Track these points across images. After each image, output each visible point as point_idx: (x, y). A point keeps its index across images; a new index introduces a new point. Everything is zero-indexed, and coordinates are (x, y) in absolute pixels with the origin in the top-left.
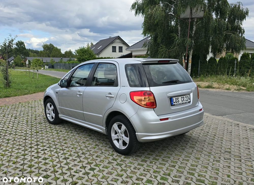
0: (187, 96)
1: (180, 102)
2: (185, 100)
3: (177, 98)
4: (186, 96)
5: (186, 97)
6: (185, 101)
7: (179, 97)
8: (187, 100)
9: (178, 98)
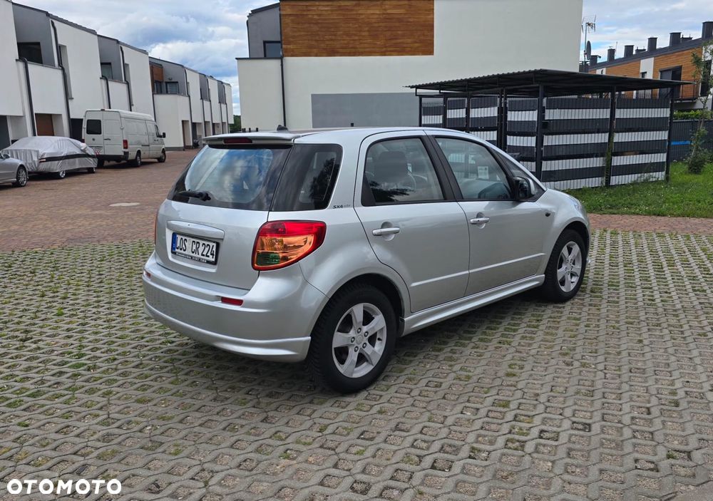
0: (208, 243)
1: (188, 252)
2: (200, 254)
3: (184, 238)
4: (206, 243)
5: (204, 244)
6: (200, 256)
7: (187, 238)
8: (205, 253)
9: (185, 240)
